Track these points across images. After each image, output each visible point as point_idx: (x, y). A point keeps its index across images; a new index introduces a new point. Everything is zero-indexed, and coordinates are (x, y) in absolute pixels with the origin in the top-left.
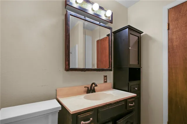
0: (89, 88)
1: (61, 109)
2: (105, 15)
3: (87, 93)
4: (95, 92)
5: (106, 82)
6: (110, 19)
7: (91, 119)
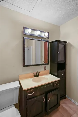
0: (36, 74)
1: (20, 87)
2: (44, 35)
3: (35, 77)
4: (39, 76)
5: (46, 70)
6: (48, 36)
7: (33, 93)
